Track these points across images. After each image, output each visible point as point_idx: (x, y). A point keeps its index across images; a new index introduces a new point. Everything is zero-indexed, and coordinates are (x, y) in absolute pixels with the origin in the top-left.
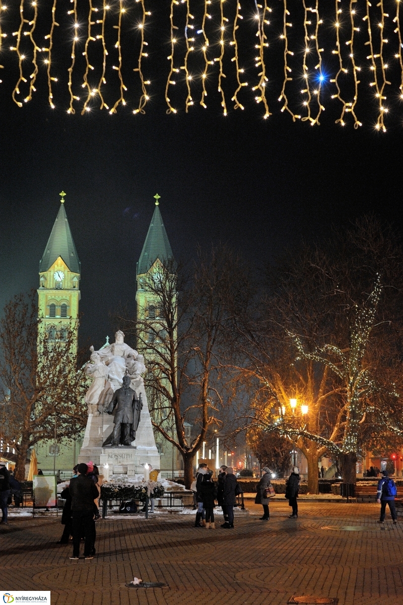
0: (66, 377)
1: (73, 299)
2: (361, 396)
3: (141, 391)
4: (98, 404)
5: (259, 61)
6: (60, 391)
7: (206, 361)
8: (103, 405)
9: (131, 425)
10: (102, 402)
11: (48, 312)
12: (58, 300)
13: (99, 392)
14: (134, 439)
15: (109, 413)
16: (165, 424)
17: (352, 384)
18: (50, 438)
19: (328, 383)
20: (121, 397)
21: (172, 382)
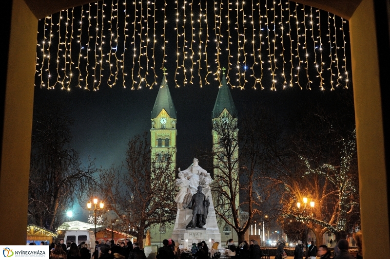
0: (166, 185)
1: (173, 135)
2: (348, 195)
3: (208, 195)
4: (183, 203)
5: (217, 61)
6: (163, 194)
7: (251, 175)
8: (186, 203)
9: (203, 215)
10: (185, 201)
11: (157, 143)
12: (163, 136)
13: (184, 196)
14: (205, 224)
15: (190, 208)
16: (227, 214)
17: (342, 188)
18: (158, 222)
19: (328, 188)
20: (197, 199)
21: (231, 188)
